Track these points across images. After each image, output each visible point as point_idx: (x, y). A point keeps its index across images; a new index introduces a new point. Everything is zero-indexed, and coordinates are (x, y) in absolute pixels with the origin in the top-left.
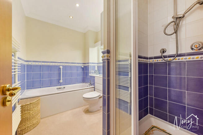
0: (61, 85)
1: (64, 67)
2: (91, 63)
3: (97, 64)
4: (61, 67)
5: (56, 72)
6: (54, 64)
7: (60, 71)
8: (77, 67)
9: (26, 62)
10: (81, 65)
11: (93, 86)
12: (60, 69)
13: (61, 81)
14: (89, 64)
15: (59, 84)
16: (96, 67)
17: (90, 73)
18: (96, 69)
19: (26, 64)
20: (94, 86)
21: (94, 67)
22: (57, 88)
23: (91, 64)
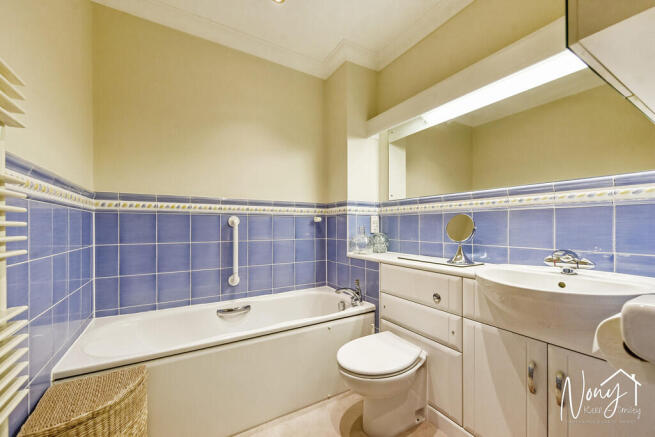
0: (232, 297)
1: (248, 221)
2: (353, 204)
3: (379, 206)
4: (235, 221)
5: (215, 242)
6: (205, 208)
7: (232, 238)
8: (297, 220)
9: (94, 201)
10: (311, 211)
11: (370, 306)
12: (231, 228)
13: (235, 280)
14: (348, 207)
15: (227, 294)
16: (375, 220)
17: (352, 245)
18: (375, 228)
19: (94, 208)
20: (377, 303)
21: (368, 218)
22: (219, 311)
23: (353, 208)
